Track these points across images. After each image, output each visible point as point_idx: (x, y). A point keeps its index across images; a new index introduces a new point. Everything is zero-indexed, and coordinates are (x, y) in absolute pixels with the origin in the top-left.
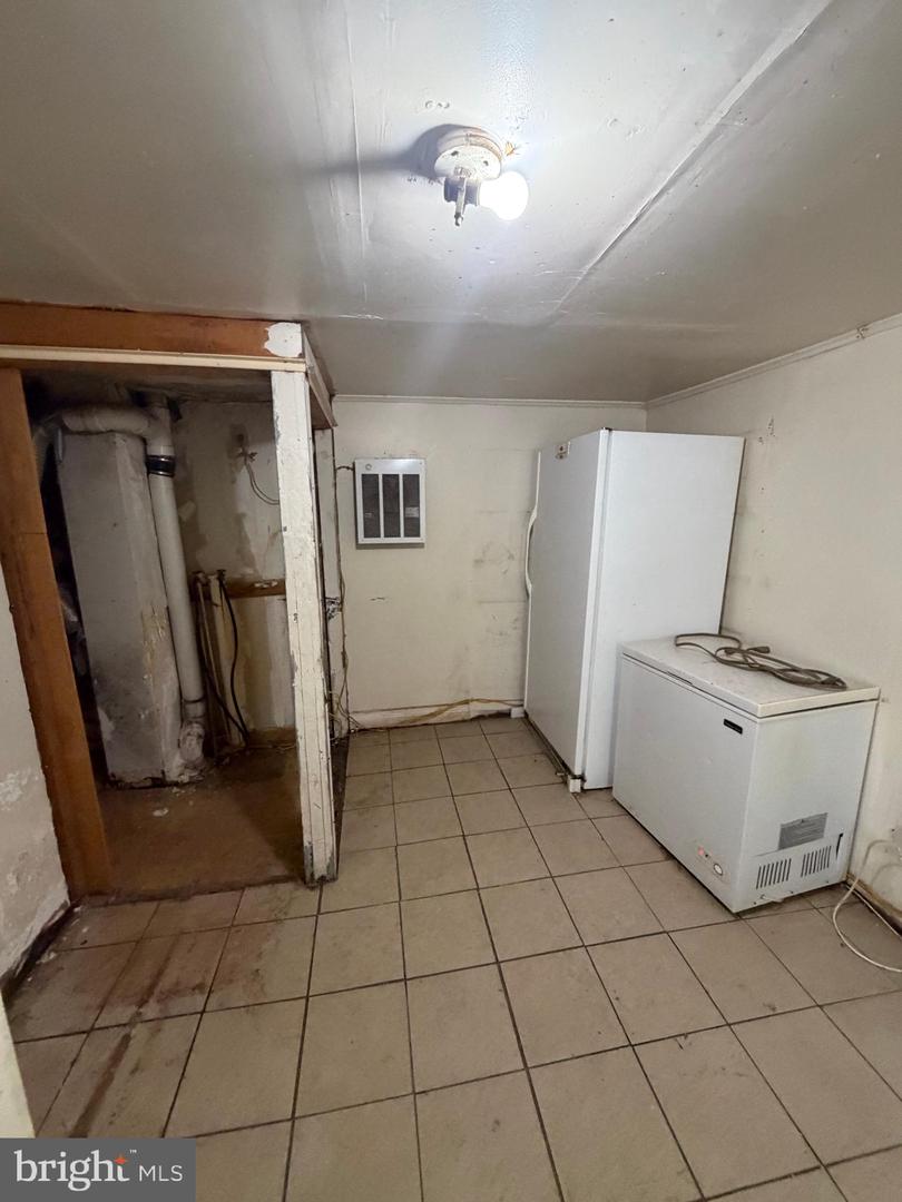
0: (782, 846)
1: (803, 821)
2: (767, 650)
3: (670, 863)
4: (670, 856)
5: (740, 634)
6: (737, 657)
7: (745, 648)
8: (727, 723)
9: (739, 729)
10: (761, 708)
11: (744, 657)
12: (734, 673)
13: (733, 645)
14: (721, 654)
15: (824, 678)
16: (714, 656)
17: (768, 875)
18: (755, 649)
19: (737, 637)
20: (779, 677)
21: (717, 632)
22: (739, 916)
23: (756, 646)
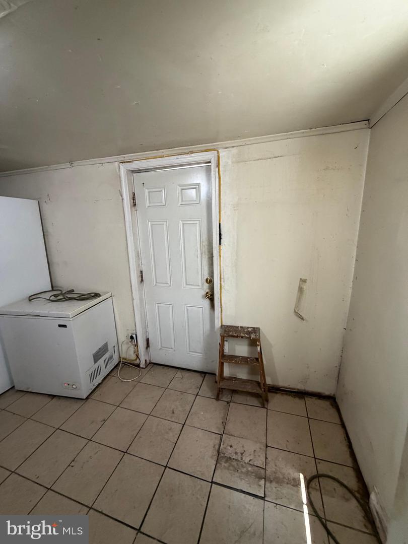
0: (95, 361)
1: (100, 349)
2: (73, 291)
3: (54, 400)
4: (53, 396)
5: (61, 287)
6: (61, 297)
7: (64, 292)
8: (60, 326)
9: (65, 326)
10: (71, 314)
11: (64, 296)
12: (59, 304)
13: (59, 292)
14: (52, 298)
15: (93, 295)
16: (49, 300)
17: (93, 376)
18: (68, 292)
19: (60, 289)
20: (77, 300)
21: (51, 289)
22: (87, 398)
23: (69, 290)
